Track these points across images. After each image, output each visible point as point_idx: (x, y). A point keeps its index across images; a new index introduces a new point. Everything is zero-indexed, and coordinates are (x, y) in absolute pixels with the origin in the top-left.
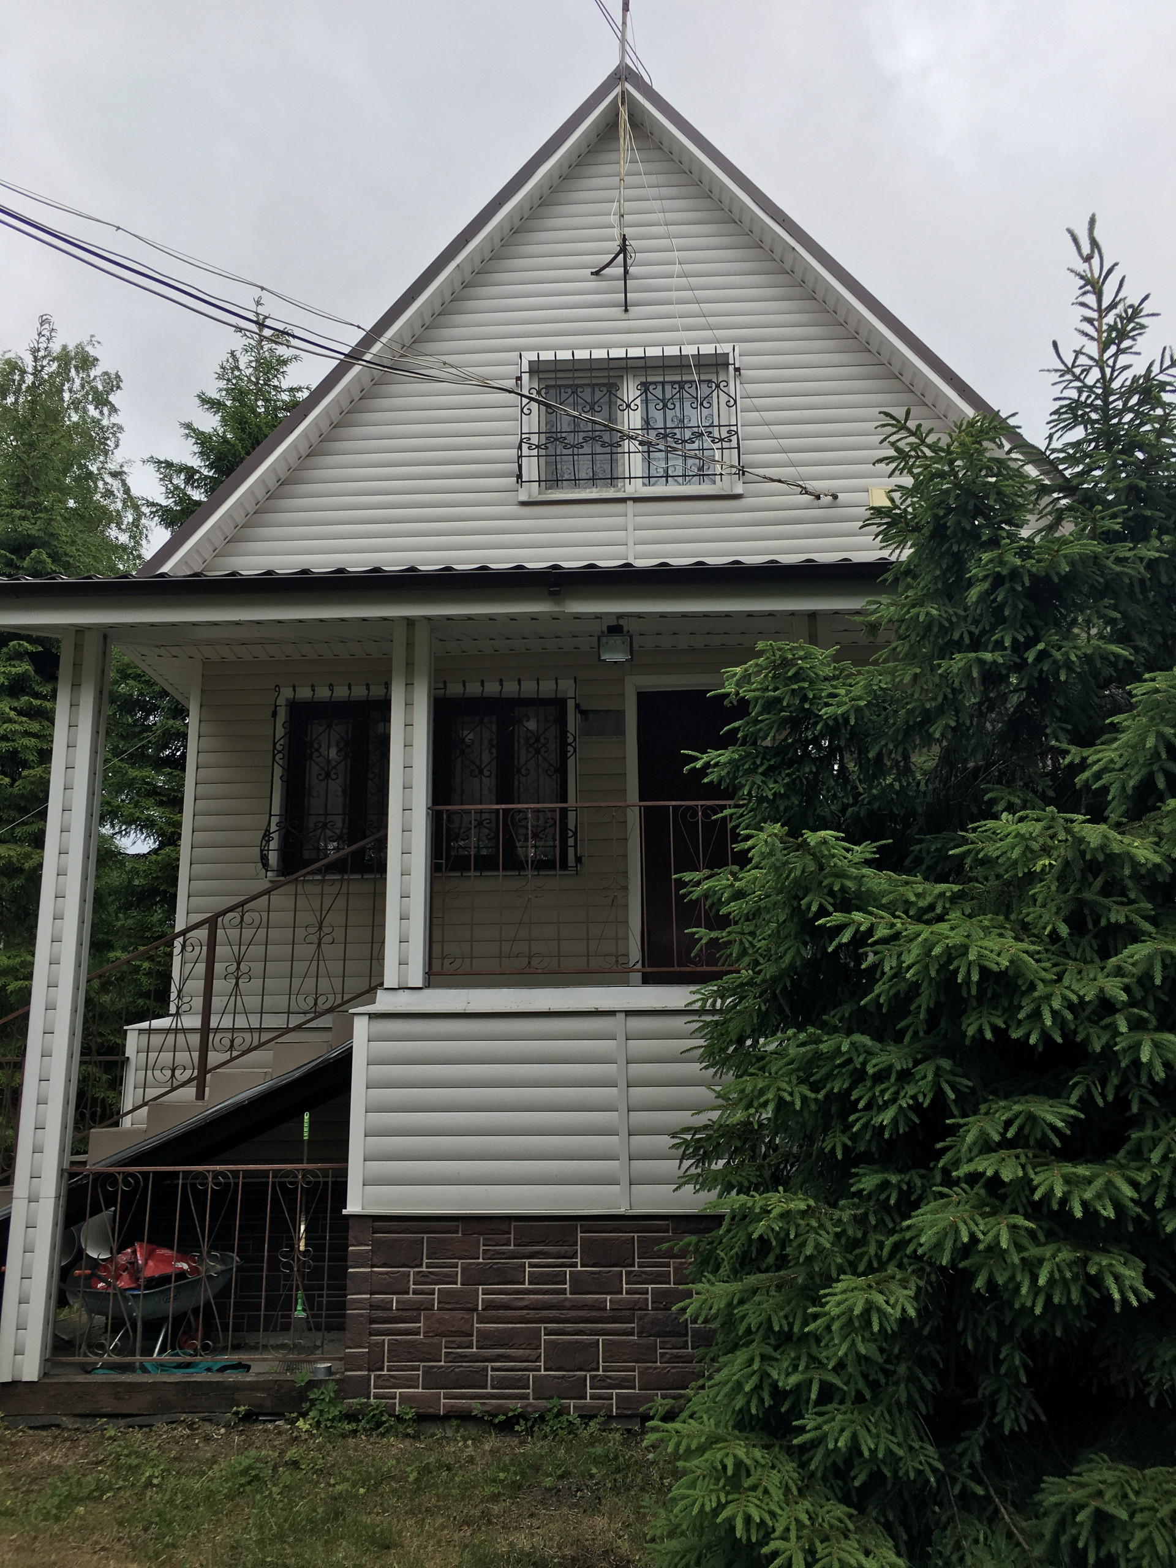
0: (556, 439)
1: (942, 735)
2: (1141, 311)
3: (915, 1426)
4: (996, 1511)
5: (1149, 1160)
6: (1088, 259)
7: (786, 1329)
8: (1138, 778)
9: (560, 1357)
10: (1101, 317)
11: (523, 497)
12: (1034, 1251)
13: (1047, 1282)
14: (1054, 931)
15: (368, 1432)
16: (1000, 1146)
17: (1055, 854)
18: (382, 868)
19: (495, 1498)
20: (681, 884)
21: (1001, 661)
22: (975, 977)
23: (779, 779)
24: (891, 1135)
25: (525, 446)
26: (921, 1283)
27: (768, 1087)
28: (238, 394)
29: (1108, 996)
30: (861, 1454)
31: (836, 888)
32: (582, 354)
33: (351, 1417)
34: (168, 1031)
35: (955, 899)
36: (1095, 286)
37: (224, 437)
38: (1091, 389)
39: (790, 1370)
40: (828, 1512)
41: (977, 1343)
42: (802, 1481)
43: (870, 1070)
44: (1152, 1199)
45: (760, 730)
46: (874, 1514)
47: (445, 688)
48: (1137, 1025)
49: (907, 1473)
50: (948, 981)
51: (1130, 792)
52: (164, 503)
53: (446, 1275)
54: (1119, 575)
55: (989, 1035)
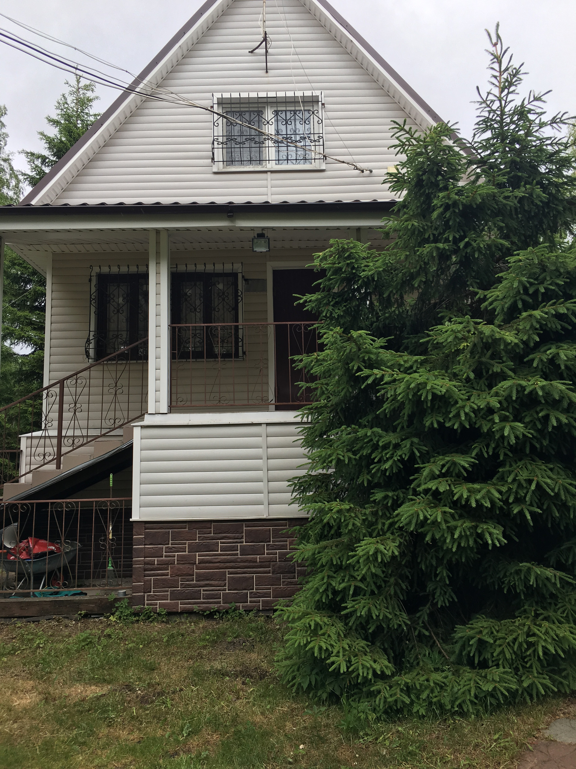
0: (232, 140)
1: (419, 286)
2: (520, 71)
3: (398, 606)
4: (434, 642)
5: (507, 481)
6: (495, 45)
7: (339, 563)
8: (509, 303)
9: (235, 584)
10: (501, 75)
11: (215, 170)
12: (453, 523)
13: (458, 537)
14: (468, 377)
15: (144, 621)
16: (439, 476)
17: (469, 340)
18: (146, 358)
19: (204, 647)
20: (293, 361)
21: (447, 248)
22: (430, 398)
23: (341, 308)
24: (389, 474)
25: (215, 143)
26: (402, 541)
27: (333, 453)
28: (68, 117)
29: (491, 406)
30: (372, 618)
31: (366, 358)
32: (244, 95)
33: (136, 614)
34: (41, 437)
35: (422, 363)
36: (498, 59)
37: (61, 140)
38: (494, 111)
39: (341, 581)
40: (357, 644)
41: (427, 567)
42: (346, 631)
43: (381, 444)
44: (508, 499)
45: (331, 284)
46: (379, 644)
47: (177, 267)
48: (504, 419)
49: (393, 626)
50: (417, 402)
51: (505, 310)
52: (31, 174)
53: (181, 548)
54: (505, 205)
55: (436, 426)
